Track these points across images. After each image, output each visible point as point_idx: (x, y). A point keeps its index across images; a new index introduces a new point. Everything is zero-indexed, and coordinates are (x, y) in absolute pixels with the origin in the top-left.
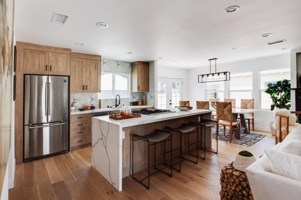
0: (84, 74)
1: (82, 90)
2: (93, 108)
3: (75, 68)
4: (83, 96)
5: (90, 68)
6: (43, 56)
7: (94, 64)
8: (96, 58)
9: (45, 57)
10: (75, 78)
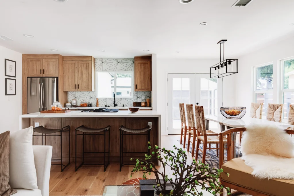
0: (76, 75)
1: (74, 89)
2: (90, 105)
3: (69, 70)
4: (83, 95)
5: (81, 69)
6: (39, 62)
7: (85, 65)
8: (87, 59)
9: (40, 63)
10: (69, 78)
